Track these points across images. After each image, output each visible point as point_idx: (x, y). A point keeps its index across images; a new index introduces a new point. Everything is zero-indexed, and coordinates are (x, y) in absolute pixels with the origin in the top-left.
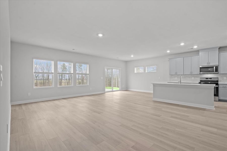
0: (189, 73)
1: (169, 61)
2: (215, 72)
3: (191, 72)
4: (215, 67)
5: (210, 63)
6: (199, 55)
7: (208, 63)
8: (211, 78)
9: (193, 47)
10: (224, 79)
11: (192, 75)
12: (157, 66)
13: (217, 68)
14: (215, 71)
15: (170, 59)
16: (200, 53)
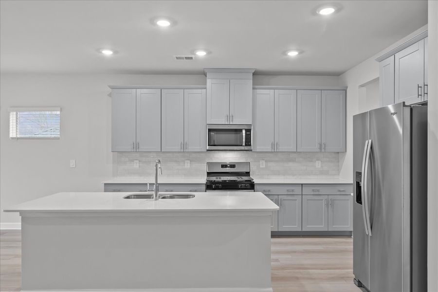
0: (177, 148)
1: (110, 95)
2: (246, 145)
3: (184, 145)
4: (244, 132)
5: (233, 116)
6: (206, 88)
7: (230, 117)
8: (233, 166)
9: (193, 52)
10: (261, 167)
11: (185, 153)
12: (61, 111)
13: (248, 133)
14: (244, 144)
15: (113, 88)
16: (209, 81)
